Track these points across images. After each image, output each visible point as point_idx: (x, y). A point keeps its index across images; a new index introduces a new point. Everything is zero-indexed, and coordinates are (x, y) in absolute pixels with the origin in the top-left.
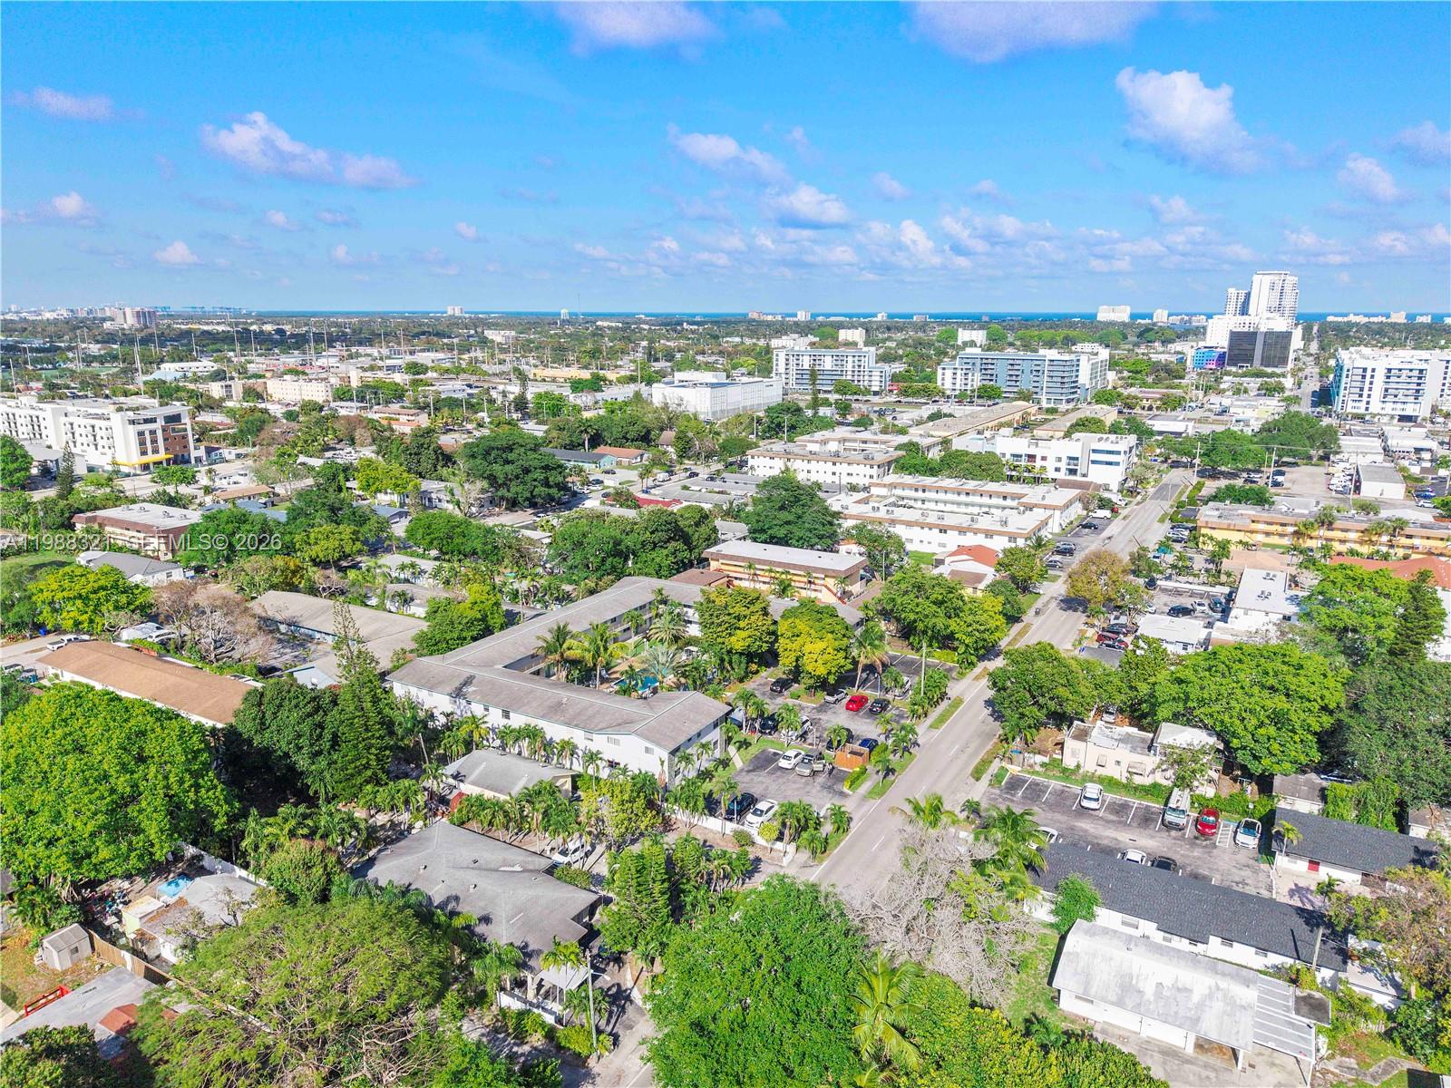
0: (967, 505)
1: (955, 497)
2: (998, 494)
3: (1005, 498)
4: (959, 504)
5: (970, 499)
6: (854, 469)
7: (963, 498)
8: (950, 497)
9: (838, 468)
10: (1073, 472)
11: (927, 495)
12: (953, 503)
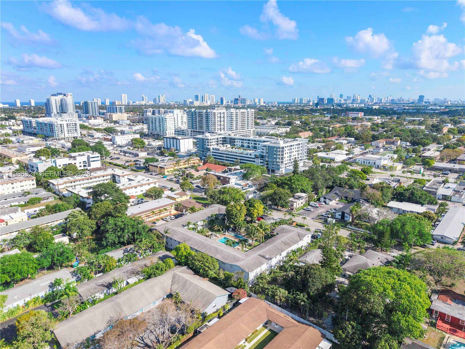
0: (91, 183)
1: (87, 181)
2: (101, 176)
3: (104, 177)
4: (89, 183)
5: (92, 180)
6: (24, 183)
7: (90, 181)
8: (85, 181)
9: (15, 185)
10: (85, 166)
11: (76, 183)
12: (86, 183)
